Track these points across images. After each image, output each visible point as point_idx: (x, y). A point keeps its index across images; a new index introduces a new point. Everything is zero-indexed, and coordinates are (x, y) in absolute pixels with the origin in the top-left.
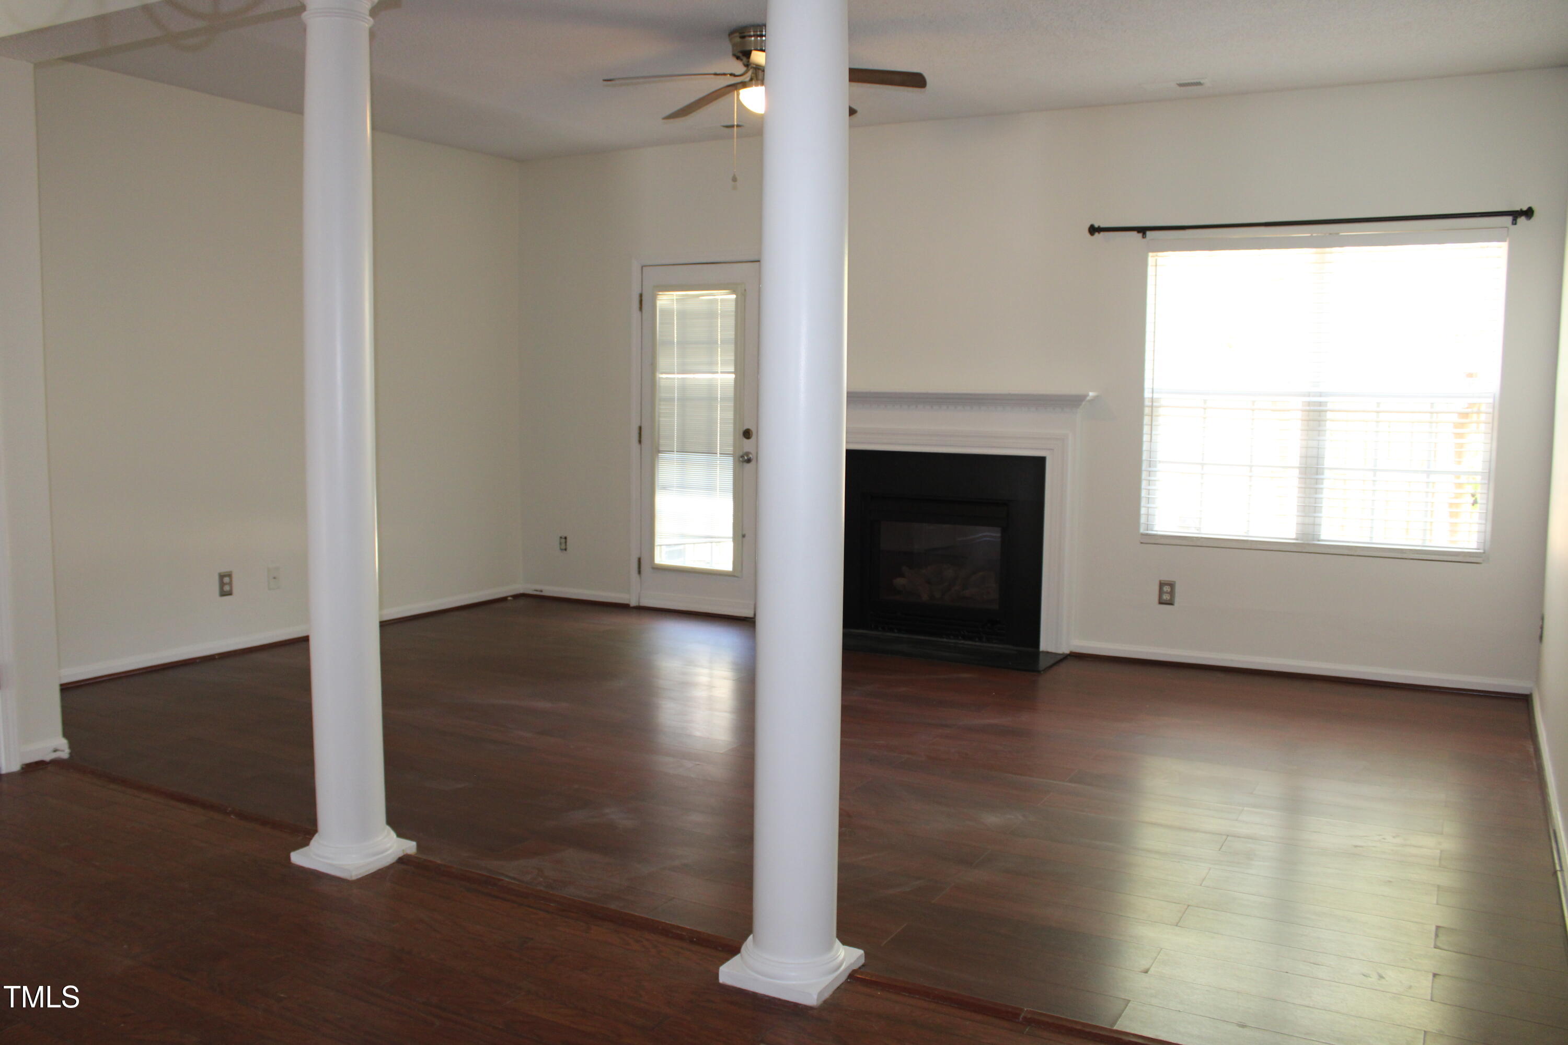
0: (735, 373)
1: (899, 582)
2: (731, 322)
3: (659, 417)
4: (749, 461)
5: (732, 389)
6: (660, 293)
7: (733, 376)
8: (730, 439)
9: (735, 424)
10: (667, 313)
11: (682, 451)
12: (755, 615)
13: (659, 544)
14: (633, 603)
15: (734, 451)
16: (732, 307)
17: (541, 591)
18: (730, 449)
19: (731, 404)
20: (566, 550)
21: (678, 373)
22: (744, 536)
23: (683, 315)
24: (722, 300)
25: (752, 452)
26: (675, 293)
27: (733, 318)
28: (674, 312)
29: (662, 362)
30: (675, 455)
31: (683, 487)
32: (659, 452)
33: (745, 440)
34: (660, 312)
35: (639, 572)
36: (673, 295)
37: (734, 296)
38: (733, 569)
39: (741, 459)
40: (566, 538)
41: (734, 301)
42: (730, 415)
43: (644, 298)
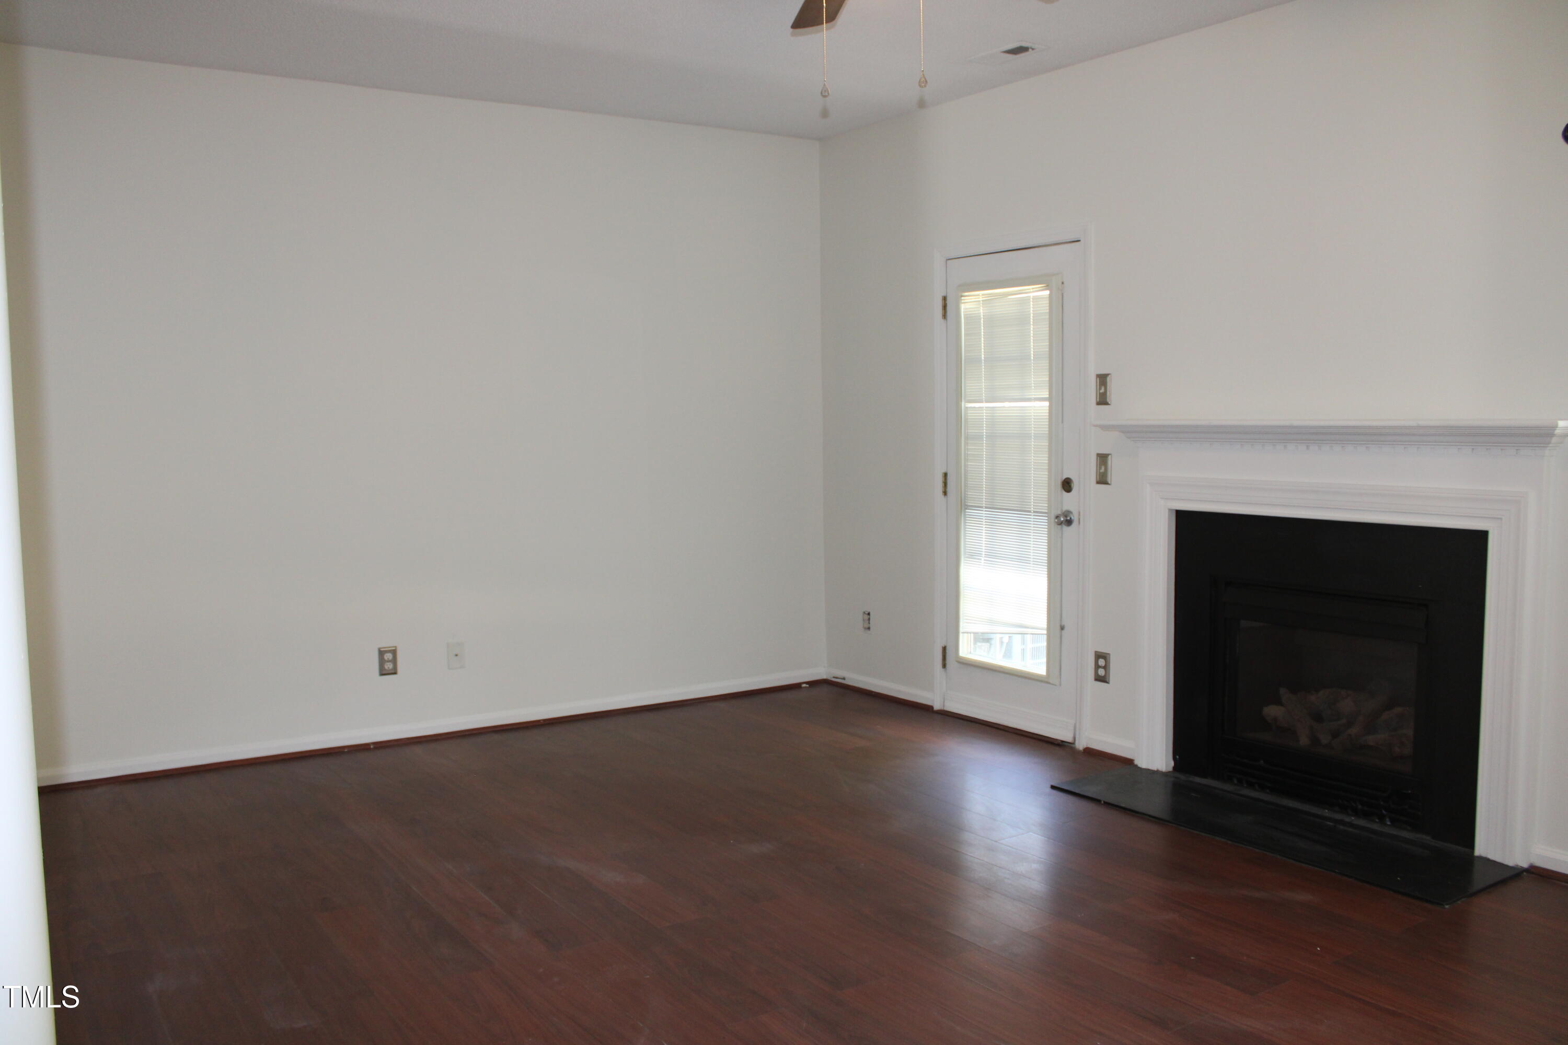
0: (1050, 399)
1: (1271, 711)
2: (1045, 328)
3: (966, 460)
4: (1069, 522)
5: (1046, 423)
6: (966, 294)
7: (1047, 404)
8: (1044, 493)
9: (1050, 470)
10: (973, 319)
11: (991, 507)
12: (1074, 738)
13: (965, 630)
14: (937, 706)
15: (1049, 507)
16: (1044, 307)
17: (844, 679)
18: (1044, 506)
19: (1046, 443)
20: (869, 628)
21: (986, 402)
22: (1062, 628)
23: (991, 321)
24: (1034, 298)
25: (1073, 513)
26: (981, 293)
27: (1047, 323)
28: (980, 319)
29: (969, 386)
30: (983, 513)
31: (992, 556)
32: (967, 507)
33: (1065, 494)
34: (966, 318)
35: (944, 666)
36: (979, 295)
37: (1047, 292)
38: (1047, 673)
39: (1056, 520)
40: (869, 614)
41: (1048, 299)
42: (1044, 458)
43: (948, 302)
